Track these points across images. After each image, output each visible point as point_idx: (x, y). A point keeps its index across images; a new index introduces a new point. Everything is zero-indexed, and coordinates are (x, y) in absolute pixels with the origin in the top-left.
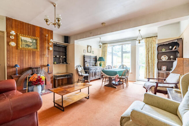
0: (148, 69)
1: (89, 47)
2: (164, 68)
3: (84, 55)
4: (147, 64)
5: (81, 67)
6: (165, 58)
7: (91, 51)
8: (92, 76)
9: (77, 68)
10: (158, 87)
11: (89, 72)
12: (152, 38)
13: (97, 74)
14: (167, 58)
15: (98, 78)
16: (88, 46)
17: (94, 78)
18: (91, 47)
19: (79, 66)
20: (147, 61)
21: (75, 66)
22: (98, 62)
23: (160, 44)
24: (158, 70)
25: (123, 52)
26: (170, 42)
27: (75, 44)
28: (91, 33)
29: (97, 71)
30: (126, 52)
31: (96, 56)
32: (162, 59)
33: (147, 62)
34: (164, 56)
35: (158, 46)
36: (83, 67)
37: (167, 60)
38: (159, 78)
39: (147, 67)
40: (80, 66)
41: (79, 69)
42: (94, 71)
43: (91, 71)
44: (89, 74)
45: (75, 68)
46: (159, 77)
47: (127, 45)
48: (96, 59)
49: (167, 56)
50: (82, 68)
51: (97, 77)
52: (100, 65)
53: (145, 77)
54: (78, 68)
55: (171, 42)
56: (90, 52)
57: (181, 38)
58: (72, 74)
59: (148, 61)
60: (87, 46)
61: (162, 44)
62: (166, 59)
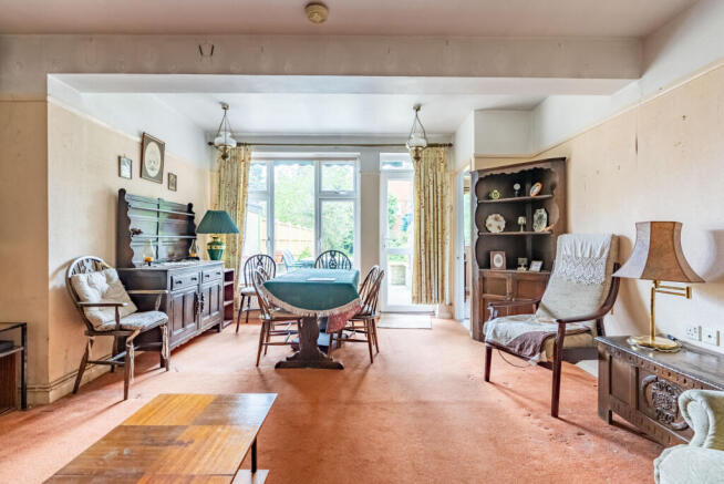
0: (423, 264)
1: (152, 148)
2: (498, 260)
3: (122, 192)
4: (423, 245)
5: (97, 267)
6: (497, 223)
7: (161, 172)
8: (178, 322)
9: (69, 281)
10: (566, 339)
11: (165, 296)
12: (438, 149)
13: (206, 307)
14: (502, 224)
15: (209, 326)
16: (145, 140)
17: (191, 330)
18: (162, 146)
19: (89, 265)
20: (423, 233)
21: (54, 263)
22: (199, 236)
23: (488, 174)
24: (480, 268)
25: (321, 196)
26: (526, 168)
27: (49, 99)
28: (207, 51)
29: (205, 286)
30: (335, 196)
31: (190, 206)
32: (490, 229)
33: (423, 240)
34: (494, 216)
35: (481, 180)
36: (114, 273)
37: (504, 230)
38: (485, 295)
39: (423, 256)
40: (96, 262)
41: (91, 284)
42: (191, 288)
43: (175, 294)
44: (162, 309)
45: (57, 282)
46: (484, 292)
47: (335, 166)
48: (191, 219)
49: (502, 218)
50: (109, 280)
51: (206, 322)
52: (213, 255)
53: (413, 298)
54: (83, 278)
55: (531, 167)
56: (159, 179)
57: (564, 159)
58: (24, 327)
59: (425, 233)
60: (139, 140)
61: (494, 173)
62: (499, 228)
